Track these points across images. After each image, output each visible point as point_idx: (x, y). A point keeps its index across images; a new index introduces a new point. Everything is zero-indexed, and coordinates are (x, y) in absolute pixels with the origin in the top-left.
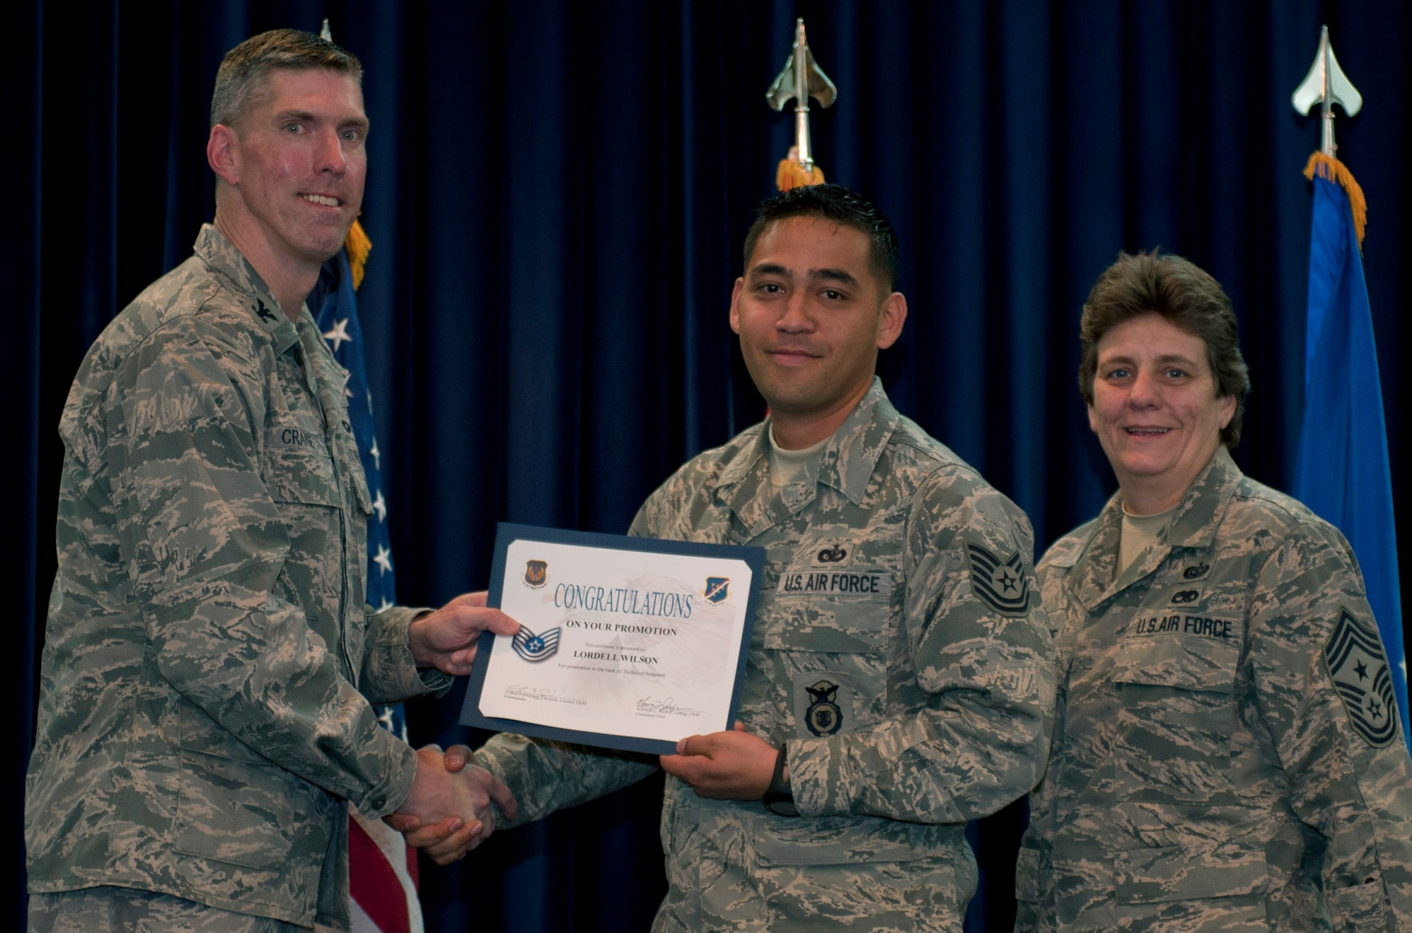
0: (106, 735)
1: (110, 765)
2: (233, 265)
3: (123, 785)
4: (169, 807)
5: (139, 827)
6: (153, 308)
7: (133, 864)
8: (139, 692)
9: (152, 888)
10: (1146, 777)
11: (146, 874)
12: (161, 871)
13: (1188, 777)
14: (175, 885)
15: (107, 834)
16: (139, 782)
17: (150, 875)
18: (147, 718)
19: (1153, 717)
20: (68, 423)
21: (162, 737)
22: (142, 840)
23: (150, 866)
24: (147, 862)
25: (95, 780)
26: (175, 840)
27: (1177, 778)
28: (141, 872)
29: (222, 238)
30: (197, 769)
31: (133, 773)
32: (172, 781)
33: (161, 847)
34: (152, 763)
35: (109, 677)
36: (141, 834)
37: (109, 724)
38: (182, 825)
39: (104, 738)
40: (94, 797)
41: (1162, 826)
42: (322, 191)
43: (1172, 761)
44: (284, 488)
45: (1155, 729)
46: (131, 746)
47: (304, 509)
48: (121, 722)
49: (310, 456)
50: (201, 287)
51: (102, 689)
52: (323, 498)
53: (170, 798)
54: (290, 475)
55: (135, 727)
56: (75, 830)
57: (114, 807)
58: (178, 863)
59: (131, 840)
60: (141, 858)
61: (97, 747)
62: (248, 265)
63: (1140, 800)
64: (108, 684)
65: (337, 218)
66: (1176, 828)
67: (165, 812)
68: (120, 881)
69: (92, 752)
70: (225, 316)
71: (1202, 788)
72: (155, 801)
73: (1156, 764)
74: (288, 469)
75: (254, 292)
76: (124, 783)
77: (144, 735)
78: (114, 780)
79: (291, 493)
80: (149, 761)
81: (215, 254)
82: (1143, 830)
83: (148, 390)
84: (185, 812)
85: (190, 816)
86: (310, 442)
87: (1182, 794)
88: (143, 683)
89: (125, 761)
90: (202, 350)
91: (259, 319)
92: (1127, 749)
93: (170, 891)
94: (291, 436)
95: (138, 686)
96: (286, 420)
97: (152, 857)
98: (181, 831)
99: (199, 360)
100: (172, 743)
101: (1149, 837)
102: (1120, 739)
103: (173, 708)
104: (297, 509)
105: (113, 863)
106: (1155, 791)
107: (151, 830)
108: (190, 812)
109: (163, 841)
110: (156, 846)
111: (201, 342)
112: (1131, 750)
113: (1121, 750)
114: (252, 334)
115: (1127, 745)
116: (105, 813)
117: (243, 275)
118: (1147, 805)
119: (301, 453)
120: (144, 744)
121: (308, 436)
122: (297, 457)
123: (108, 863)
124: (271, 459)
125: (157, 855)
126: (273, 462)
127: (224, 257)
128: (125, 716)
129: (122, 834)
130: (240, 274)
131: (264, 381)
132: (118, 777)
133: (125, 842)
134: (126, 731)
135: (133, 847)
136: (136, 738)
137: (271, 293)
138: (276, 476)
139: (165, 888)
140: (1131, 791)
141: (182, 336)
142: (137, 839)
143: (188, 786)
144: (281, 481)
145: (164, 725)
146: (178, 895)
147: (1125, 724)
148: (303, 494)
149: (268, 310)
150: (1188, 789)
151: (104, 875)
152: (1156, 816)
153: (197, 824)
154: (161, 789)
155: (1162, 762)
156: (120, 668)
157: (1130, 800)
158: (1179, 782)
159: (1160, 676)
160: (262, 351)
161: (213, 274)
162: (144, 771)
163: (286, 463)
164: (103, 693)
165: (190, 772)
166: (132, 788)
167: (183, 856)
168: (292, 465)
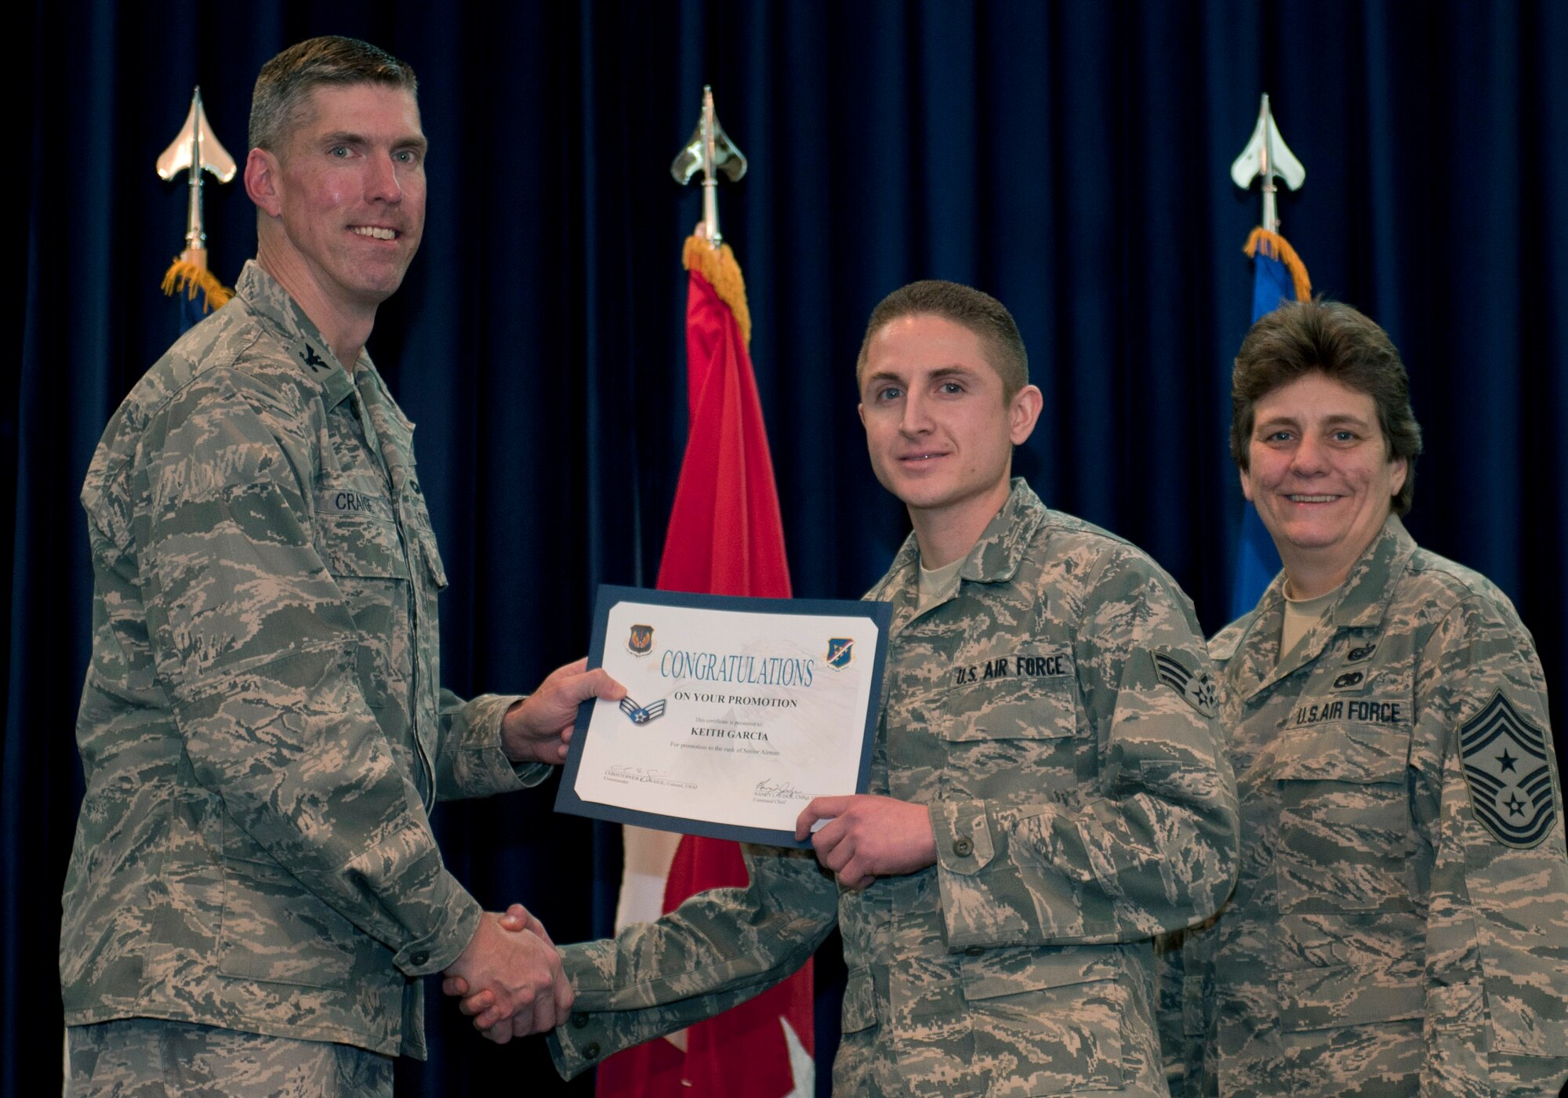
0: (142, 844)
1: (145, 879)
2: (278, 307)
3: (160, 901)
4: (211, 925)
5: (178, 950)
6: (186, 360)
7: (171, 992)
8: (176, 794)
9: (193, 1019)
10: (1310, 885)
11: (186, 1003)
12: (204, 999)
13: (1355, 882)
14: (221, 1014)
15: (139, 959)
16: (176, 896)
17: (191, 1004)
18: (185, 824)
19: (1314, 815)
20: (91, 491)
21: (201, 844)
22: (180, 964)
23: (190, 993)
24: (187, 989)
25: (129, 896)
26: (220, 961)
27: (1343, 884)
28: (180, 1001)
29: (266, 276)
30: (243, 879)
31: (170, 889)
32: (215, 895)
33: (204, 971)
34: (191, 874)
35: (145, 776)
36: (180, 957)
37: (144, 831)
38: (227, 944)
39: (139, 849)
40: (129, 915)
41: (1329, 939)
42: (375, 222)
43: (1336, 864)
44: (338, 560)
45: (1316, 829)
46: (168, 856)
47: (362, 582)
48: (158, 830)
49: (369, 523)
50: (241, 333)
51: (137, 790)
52: (384, 569)
53: (212, 914)
54: (345, 545)
55: (172, 834)
56: (105, 953)
57: (149, 926)
58: (225, 988)
59: (169, 964)
60: (180, 985)
61: (132, 859)
62: (295, 306)
63: (1302, 912)
64: (143, 784)
65: (394, 252)
66: (1345, 940)
67: (206, 930)
68: (156, 1012)
69: (127, 864)
70: (266, 366)
71: (1371, 894)
72: (195, 919)
73: (1321, 869)
74: (343, 538)
75: (303, 337)
76: (161, 899)
77: (181, 842)
78: (150, 896)
79: (347, 566)
80: (187, 872)
81: (258, 294)
82: (1307, 947)
83: (177, 453)
84: (230, 929)
85: (237, 934)
86: (369, 506)
87: (1349, 903)
88: (180, 784)
89: (161, 874)
90: (241, 403)
91: (308, 368)
92: (1288, 854)
93: (215, 1022)
94: (345, 501)
95: (174, 788)
96: (340, 483)
97: (193, 984)
98: (227, 951)
99: (237, 416)
100: (214, 851)
101: (1315, 955)
102: (1282, 844)
103: (214, 811)
104: (354, 583)
105: (149, 992)
106: (1319, 899)
107: (193, 951)
108: (235, 929)
109: (206, 964)
110: (198, 970)
111: (239, 395)
112: (1292, 855)
113: (1283, 856)
114: (299, 384)
115: (1288, 850)
116: (138, 932)
117: (289, 318)
118: (1310, 917)
119: (357, 520)
120: (182, 853)
121: (366, 499)
122: (353, 524)
123: (142, 991)
124: (323, 528)
125: (199, 981)
126: (325, 530)
127: (268, 298)
128: (162, 821)
129: (158, 958)
130: (285, 316)
131: (313, 438)
132: (154, 893)
133: (162, 967)
134: (163, 841)
135: (171, 972)
136: (173, 847)
137: (321, 337)
138: (329, 546)
139: (208, 1019)
140: (1294, 901)
141: (217, 390)
142: (175, 963)
143: (234, 899)
144: (335, 552)
145: (205, 831)
146: (224, 1025)
147: (1287, 826)
148: (361, 567)
149: (318, 357)
150: (1355, 896)
151: (138, 1005)
152: (1320, 929)
153: (245, 942)
154: (202, 905)
155: (1326, 867)
156: (157, 767)
157: (1293, 912)
158: (1344, 889)
159: (1323, 770)
160: (312, 403)
161: (255, 318)
162: (182, 884)
163: (340, 532)
164: (138, 794)
165: (235, 883)
166: (168, 904)
167: (230, 979)
168: (347, 533)
